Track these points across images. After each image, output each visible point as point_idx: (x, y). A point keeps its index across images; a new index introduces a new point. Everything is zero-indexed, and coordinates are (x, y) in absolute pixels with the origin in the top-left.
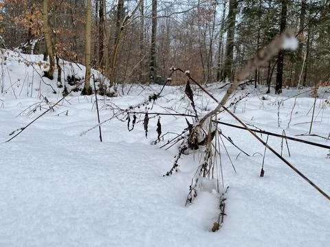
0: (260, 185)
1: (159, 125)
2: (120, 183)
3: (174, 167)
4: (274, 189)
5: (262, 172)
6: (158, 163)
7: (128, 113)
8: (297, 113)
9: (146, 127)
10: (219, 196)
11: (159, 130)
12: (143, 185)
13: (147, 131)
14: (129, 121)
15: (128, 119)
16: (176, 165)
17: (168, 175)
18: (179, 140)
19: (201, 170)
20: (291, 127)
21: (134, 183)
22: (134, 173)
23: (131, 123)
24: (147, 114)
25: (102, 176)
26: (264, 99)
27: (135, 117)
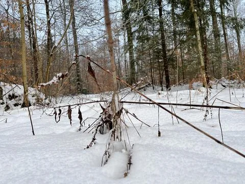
0: (159, 142)
1: (80, 113)
2: (44, 158)
3: (93, 141)
4: (169, 143)
5: (159, 133)
6: (81, 142)
7: (55, 108)
8: (181, 99)
9: (70, 117)
11: (80, 117)
12: (66, 157)
13: (71, 120)
14: (56, 115)
15: (55, 113)
16: (94, 139)
17: (88, 147)
19: (112, 136)
23: (57, 116)
24: (69, 106)
26: (159, 94)
27: (60, 110)
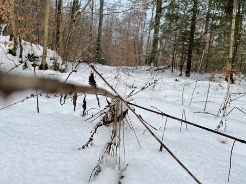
0: (158, 160)
1: (85, 102)
3: (89, 141)
4: (168, 163)
8: (198, 93)
9: (75, 103)
10: (119, 173)
11: (84, 107)
13: (75, 106)
14: (62, 97)
16: (91, 140)
17: (83, 148)
18: (101, 114)
19: (107, 148)
20: (192, 104)
21: (47, 158)
22: (51, 148)
23: (63, 99)
25: (19, 151)
26: (176, 80)
